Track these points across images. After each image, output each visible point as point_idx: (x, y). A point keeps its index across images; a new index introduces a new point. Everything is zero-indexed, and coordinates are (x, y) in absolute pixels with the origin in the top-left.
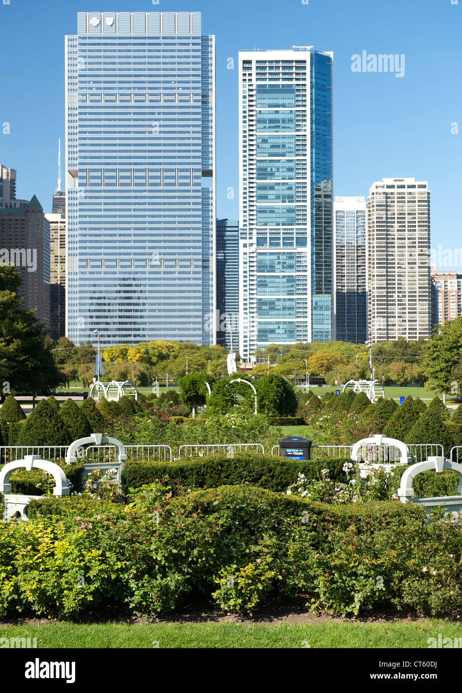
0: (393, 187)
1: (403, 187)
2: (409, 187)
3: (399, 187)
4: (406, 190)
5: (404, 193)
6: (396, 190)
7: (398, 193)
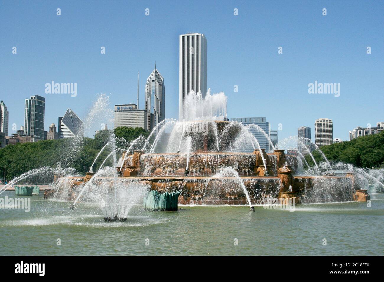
0: (322, 121)
1: (325, 121)
2: (326, 121)
3: (324, 121)
4: (326, 122)
5: (325, 123)
6: (322, 122)
7: (326, 123)
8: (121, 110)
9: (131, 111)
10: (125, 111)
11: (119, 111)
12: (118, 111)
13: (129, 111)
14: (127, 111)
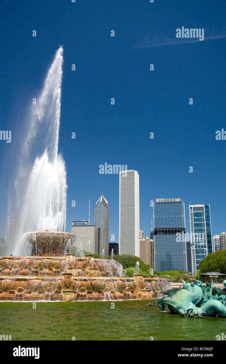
8: (76, 225)
9: (84, 226)
10: (80, 226)
11: (76, 226)
12: (74, 226)
13: (83, 226)
14: (81, 226)
